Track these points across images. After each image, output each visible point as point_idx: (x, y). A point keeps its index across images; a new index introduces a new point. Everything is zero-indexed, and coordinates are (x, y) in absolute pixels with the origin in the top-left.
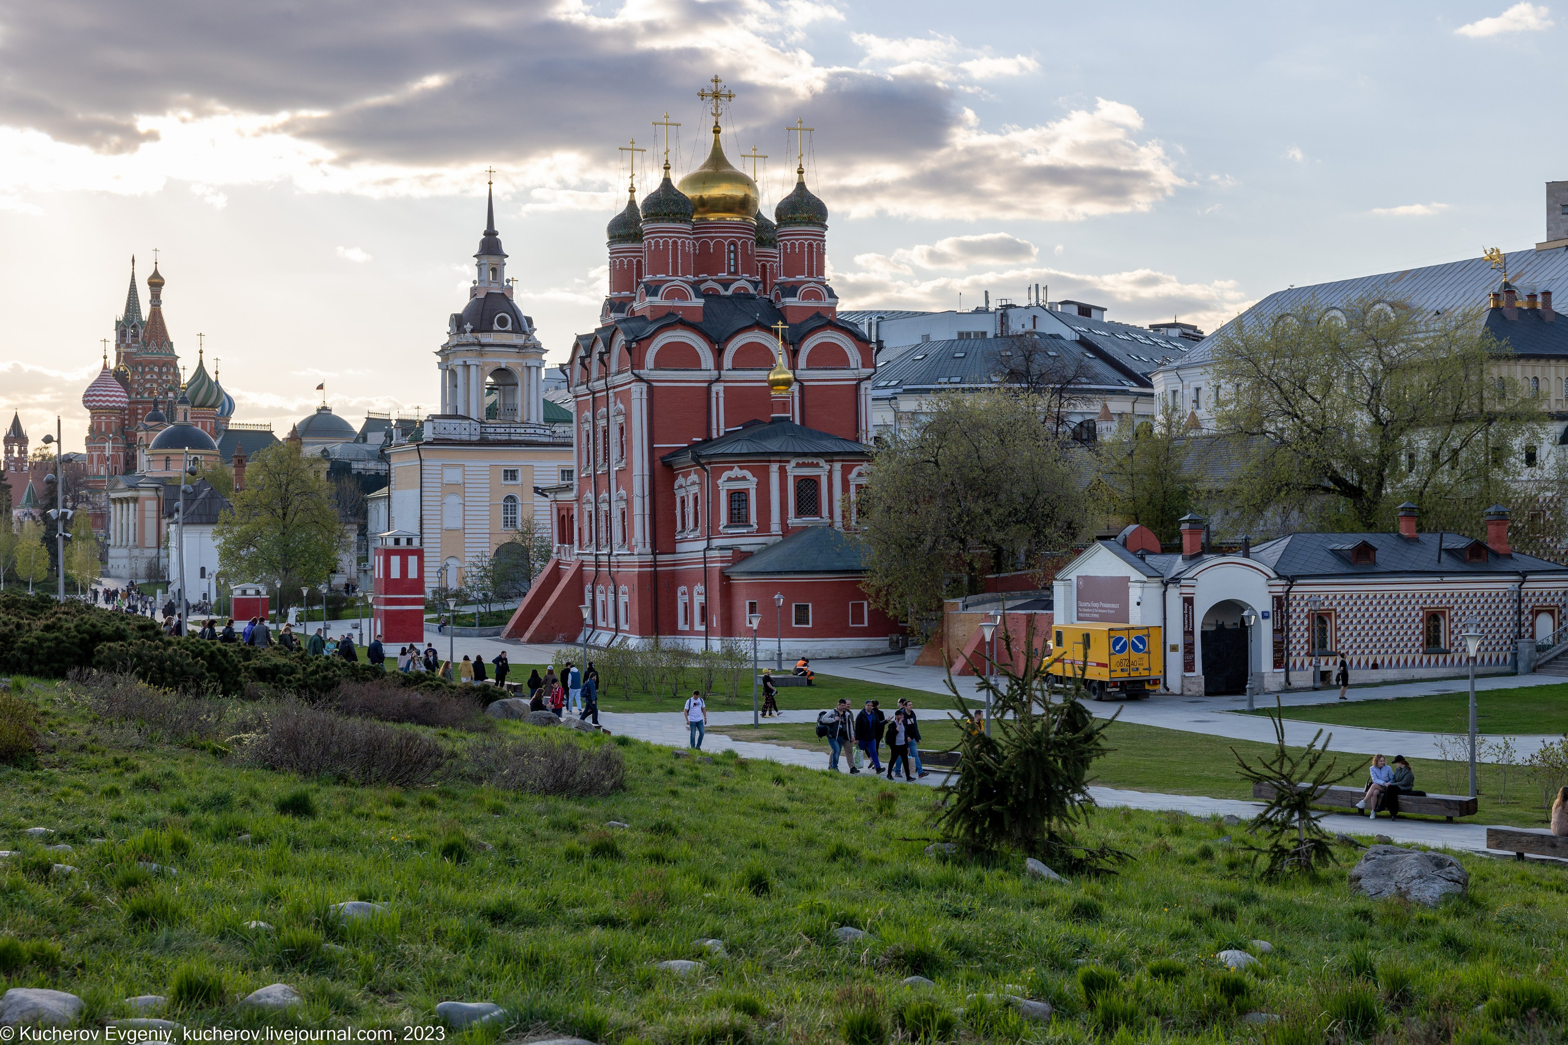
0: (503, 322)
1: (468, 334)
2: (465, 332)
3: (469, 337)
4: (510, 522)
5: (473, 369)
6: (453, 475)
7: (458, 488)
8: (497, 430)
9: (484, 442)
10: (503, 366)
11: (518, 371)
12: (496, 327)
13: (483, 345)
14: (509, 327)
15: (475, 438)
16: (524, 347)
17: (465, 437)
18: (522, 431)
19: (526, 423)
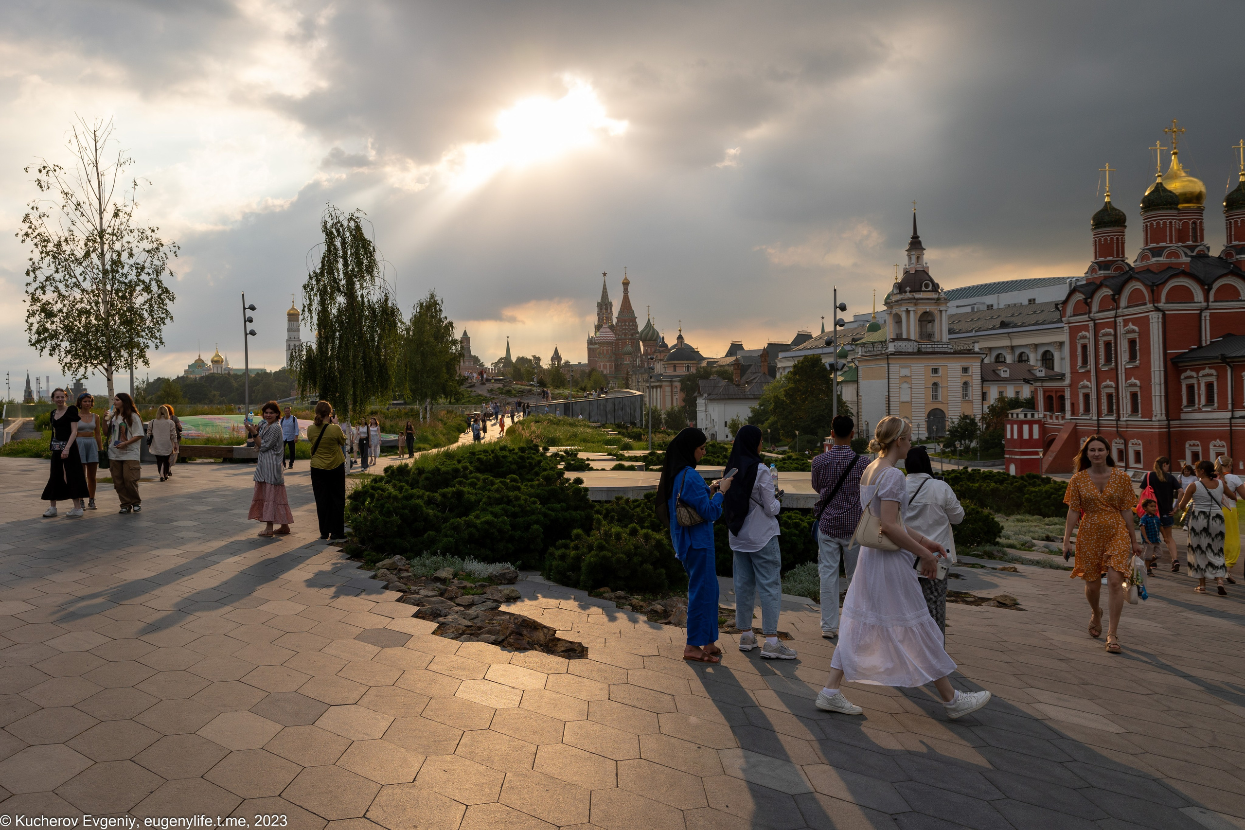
0: (927, 286)
1: (908, 293)
2: (906, 292)
3: (908, 295)
4: (935, 397)
5: (912, 313)
6: (905, 372)
7: (906, 379)
8: (927, 346)
9: (919, 352)
10: (928, 310)
11: (936, 313)
12: (924, 289)
13: (918, 299)
14: (930, 288)
15: (915, 350)
16: (938, 299)
17: (910, 351)
18: (941, 346)
19: (940, 342)
